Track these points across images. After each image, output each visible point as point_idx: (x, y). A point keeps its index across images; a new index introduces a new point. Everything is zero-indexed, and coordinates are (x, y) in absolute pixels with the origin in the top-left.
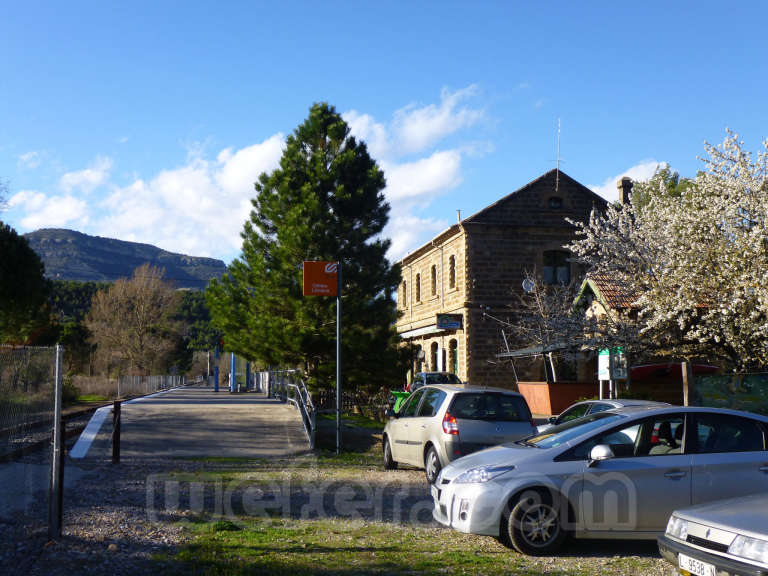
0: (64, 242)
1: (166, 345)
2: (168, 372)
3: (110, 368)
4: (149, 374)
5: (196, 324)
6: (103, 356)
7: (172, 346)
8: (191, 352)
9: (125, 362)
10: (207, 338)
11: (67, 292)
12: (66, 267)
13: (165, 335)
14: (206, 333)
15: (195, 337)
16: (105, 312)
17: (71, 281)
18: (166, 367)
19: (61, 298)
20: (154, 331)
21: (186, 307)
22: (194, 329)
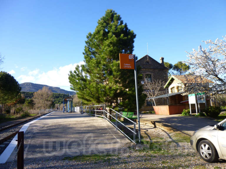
0: (29, 85)
1: (50, 103)
2: (50, 108)
3: (38, 108)
4: (46, 109)
5: (55, 99)
6: (37, 105)
7: (51, 103)
8: (55, 104)
9: (41, 106)
10: (57, 102)
11: (30, 94)
12: (30, 89)
13: (49, 101)
14: (57, 101)
15: (55, 101)
16: (36, 96)
17: (31, 92)
18: (50, 107)
19: (29, 95)
20: (47, 100)
21: (53, 96)
22: (55, 100)
